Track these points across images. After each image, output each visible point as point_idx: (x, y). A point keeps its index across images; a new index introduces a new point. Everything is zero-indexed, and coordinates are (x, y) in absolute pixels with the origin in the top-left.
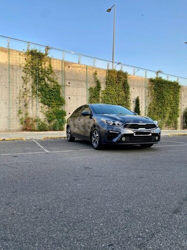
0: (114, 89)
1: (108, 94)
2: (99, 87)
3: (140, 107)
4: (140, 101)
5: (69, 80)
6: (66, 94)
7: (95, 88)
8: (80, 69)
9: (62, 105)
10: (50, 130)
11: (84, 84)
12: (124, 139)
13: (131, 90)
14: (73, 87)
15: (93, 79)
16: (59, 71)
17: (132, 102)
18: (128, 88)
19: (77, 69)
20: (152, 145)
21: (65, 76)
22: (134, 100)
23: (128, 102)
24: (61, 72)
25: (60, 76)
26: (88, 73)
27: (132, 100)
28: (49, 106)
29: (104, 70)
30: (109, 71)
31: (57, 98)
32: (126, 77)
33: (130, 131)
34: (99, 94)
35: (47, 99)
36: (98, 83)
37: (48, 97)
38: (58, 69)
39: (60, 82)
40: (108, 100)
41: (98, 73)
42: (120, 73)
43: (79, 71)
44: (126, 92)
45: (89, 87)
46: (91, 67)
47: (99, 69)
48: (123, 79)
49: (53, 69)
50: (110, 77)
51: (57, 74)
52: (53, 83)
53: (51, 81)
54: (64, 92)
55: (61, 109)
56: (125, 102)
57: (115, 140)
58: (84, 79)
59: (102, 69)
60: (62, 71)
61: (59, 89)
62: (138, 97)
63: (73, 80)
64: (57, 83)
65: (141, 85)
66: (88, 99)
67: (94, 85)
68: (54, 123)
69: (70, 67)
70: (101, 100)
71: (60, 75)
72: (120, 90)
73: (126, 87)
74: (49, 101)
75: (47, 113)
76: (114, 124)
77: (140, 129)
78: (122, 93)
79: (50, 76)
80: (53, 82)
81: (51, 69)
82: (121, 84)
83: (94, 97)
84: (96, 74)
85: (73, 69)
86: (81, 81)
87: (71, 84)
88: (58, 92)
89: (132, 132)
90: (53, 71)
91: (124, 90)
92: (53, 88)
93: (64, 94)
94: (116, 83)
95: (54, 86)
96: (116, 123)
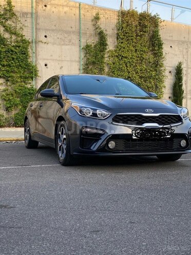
0: (132, 48)
1: (120, 57)
2: (102, 43)
3: (183, 82)
4: (184, 72)
5: (46, 30)
6: (39, 57)
7: (95, 46)
8: (66, 9)
9: (32, 78)
10: (9, 126)
11: (75, 38)
12: (112, 145)
13: (166, 49)
14: (54, 44)
15: (92, 28)
16: (26, 14)
17: (167, 73)
18: (160, 45)
19: (61, 9)
20: (178, 156)
21: (37, 24)
22: (170, 69)
23: (159, 73)
24: (29, 16)
25: (28, 22)
26: (82, 16)
27: (168, 69)
28: (8, 80)
29: (113, 11)
30: (123, 14)
31: (23, 65)
32: (156, 25)
33: (124, 129)
34: (103, 57)
35: (3, 66)
36: (102, 36)
37: (5, 63)
38: (25, 10)
39: (27, 35)
40: (120, 70)
41: (101, 16)
42: (144, 17)
43: (65, 13)
44: (155, 54)
45: (83, 45)
46: (89, 6)
47: (104, 9)
48: (150, 28)
49: (14, 9)
50: (124, 25)
51: (22, 20)
52: (14, 37)
53: (11, 33)
54: (35, 53)
55: (29, 86)
56: (154, 73)
57: (95, 147)
58: (74, 29)
59: (110, 10)
60: (32, 14)
61: (26, 49)
62: (180, 63)
63: (53, 30)
64: (22, 36)
65: (186, 39)
66: (82, 67)
67: (93, 41)
68: (17, 112)
69: (48, 6)
70: (106, 69)
71: (29, 20)
72: (145, 49)
73: (155, 44)
74: (7, 71)
75: (4, 93)
76: (95, 115)
77: (146, 125)
78: (149, 56)
79: (9, 22)
80: (15, 34)
81: (10, 10)
82: (146, 37)
83: (94, 63)
84: (97, 18)
85: (54, 9)
86: (68, 32)
87: (48, 39)
88: (25, 53)
89: (129, 131)
90: (13, 14)
91: (153, 50)
92: (15, 47)
93: (36, 57)
94: (137, 36)
95: (17, 42)
96: (98, 112)
